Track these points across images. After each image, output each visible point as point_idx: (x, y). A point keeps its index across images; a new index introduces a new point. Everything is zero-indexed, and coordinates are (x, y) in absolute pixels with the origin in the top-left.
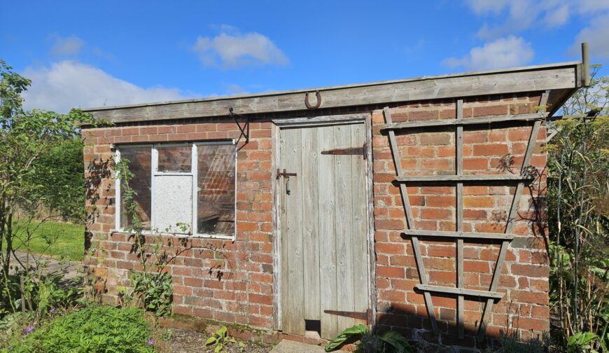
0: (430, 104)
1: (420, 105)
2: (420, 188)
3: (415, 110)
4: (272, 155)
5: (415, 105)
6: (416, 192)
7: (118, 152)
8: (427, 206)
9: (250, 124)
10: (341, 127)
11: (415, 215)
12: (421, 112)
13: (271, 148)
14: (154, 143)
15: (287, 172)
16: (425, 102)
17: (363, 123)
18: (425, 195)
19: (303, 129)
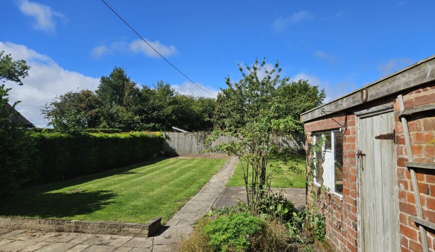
0: (428, 88)
1: (421, 90)
2: (425, 175)
3: (419, 95)
4: (356, 140)
5: (417, 91)
6: (423, 180)
7: (314, 137)
8: (431, 195)
9: (348, 116)
10: (383, 115)
11: (422, 204)
12: (423, 97)
13: (355, 134)
14: (322, 131)
15: (363, 153)
16: (424, 86)
17: (393, 111)
18: (430, 184)
19: (368, 119)
